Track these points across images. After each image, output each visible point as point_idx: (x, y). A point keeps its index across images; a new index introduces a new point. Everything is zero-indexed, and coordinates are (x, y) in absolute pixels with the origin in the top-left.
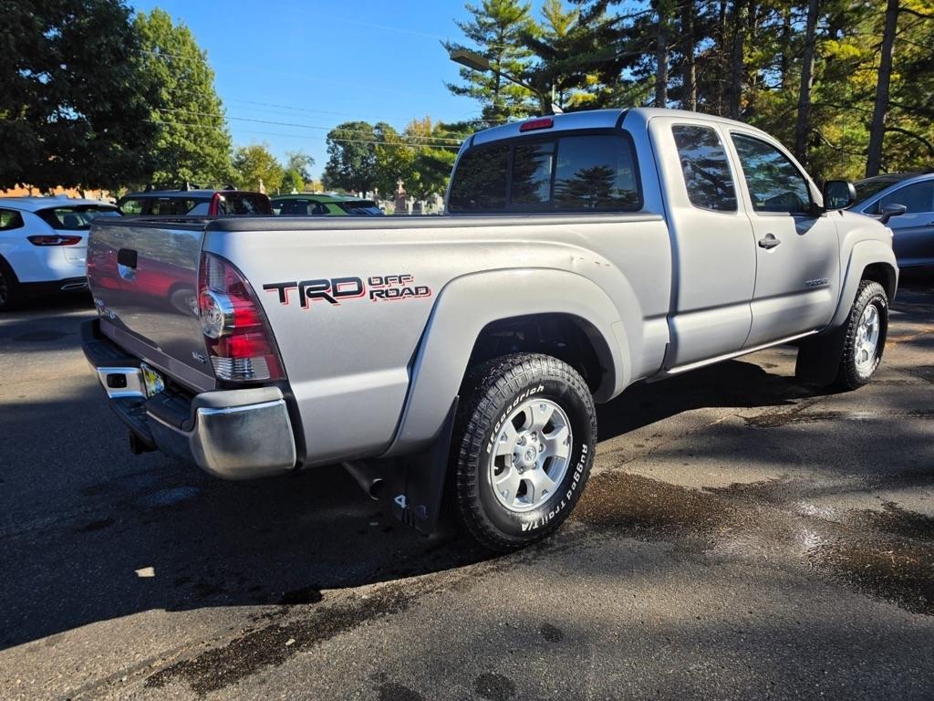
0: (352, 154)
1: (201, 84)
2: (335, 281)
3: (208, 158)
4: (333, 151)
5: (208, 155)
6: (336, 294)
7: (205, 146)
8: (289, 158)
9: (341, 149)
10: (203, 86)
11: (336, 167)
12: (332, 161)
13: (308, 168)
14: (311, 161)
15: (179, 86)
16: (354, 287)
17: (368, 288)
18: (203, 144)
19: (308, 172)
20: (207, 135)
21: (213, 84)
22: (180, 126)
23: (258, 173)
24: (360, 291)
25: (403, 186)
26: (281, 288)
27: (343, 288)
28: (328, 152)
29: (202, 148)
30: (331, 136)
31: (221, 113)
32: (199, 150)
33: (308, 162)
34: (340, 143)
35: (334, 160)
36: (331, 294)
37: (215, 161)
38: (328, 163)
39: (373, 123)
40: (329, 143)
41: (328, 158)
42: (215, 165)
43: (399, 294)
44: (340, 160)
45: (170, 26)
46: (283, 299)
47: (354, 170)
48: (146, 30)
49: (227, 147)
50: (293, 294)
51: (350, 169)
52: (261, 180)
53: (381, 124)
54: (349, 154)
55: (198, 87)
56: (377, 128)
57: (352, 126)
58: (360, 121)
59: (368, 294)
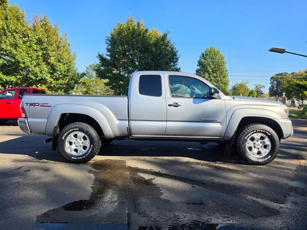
0: (280, 84)
1: (221, 65)
2: (35, 103)
3: (220, 87)
4: (272, 83)
5: (221, 86)
6: (35, 105)
7: (220, 84)
8: (255, 86)
9: (276, 82)
10: (222, 67)
11: (273, 89)
12: (271, 87)
13: (262, 89)
14: (264, 87)
15: (215, 67)
16: (38, 104)
17: (40, 105)
18: (220, 83)
19: (262, 90)
20: (221, 80)
21: (225, 65)
22: (213, 78)
23: (240, 91)
24: (39, 105)
25: (285, 95)
26: (27, 104)
27: (36, 104)
28: (270, 83)
29: (219, 84)
30: (272, 78)
31: (227, 74)
32: (218, 85)
33: (262, 87)
34: (275, 81)
35: (273, 86)
36: (34, 105)
37: (222, 88)
38: (270, 87)
39: (290, 73)
40: (271, 81)
41: (270, 85)
42: (222, 89)
43: (45, 106)
44: (275, 86)
45: (215, 50)
46: (27, 105)
47: (280, 89)
48: (208, 53)
49: (227, 84)
50: (29, 105)
51: (279, 89)
52: (241, 94)
53: (294, 73)
54: (279, 84)
55: (220, 67)
56: (291, 74)
57: (281, 74)
58: (284, 72)
59: (40, 106)
